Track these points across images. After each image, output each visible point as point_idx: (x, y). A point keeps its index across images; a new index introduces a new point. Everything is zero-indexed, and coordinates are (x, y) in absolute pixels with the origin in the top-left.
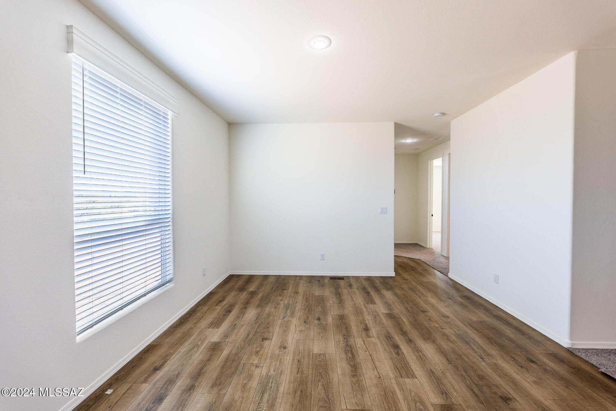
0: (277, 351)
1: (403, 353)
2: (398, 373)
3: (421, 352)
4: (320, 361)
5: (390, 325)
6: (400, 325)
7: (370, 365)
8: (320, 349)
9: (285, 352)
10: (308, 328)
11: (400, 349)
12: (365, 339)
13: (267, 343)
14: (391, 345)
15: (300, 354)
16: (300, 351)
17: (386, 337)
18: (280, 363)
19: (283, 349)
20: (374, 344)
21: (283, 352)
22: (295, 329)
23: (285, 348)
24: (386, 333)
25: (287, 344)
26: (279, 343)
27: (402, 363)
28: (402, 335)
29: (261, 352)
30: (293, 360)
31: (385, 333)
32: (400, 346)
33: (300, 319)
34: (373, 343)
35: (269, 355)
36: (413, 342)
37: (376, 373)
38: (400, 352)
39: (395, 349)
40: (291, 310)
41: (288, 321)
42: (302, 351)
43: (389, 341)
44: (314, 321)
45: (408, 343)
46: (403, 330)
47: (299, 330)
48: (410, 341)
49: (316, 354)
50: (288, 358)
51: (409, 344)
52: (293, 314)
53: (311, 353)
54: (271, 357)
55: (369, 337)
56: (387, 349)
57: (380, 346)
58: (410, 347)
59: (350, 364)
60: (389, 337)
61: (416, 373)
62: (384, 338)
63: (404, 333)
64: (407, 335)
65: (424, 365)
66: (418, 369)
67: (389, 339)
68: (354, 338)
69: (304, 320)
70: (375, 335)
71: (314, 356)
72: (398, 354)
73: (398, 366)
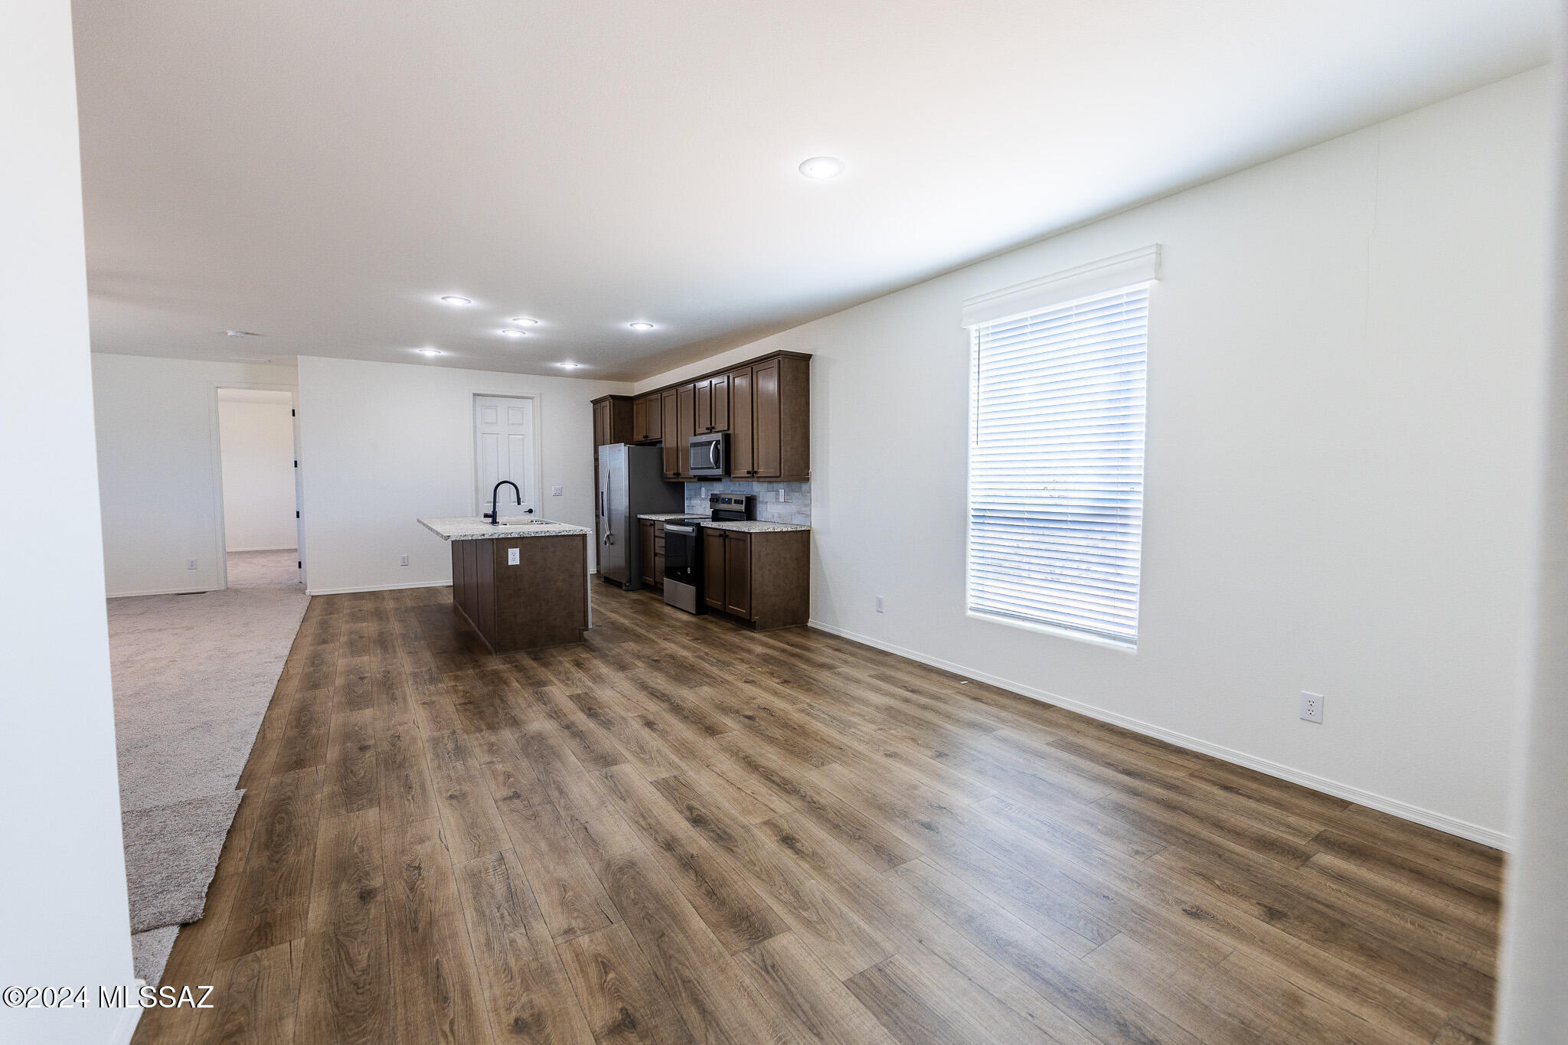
1: (681, 812)
2: (681, 780)
3: (643, 828)
5: (736, 878)
6: (709, 892)
7: (731, 776)
10: (403, 852)
11: (687, 819)
12: (772, 813)
14: (711, 822)
17: (730, 837)
20: (745, 811)
22: (443, 839)
24: (735, 849)
27: (678, 795)
28: (692, 856)
31: (736, 846)
32: (689, 826)
34: (750, 813)
36: (661, 844)
37: (717, 770)
38: (687, 813)
39: (700, 816)
40: (493, 896)
41: (479, 853)
43: (719, 828)
44: (385, 883)
45: (674, 839)
46: (693, 876)
47: (429, 840)
48: (670, 845)
51: (672, 836)
52: (475, 879)
55: (766, 823)
56: (715, 810)
57: (733, 812)
58: (668, 832)
59: (763, 767)
60: (723, 838)
61: (652, 789)
62: (734, 834)
63: (689, 864)
64: (680, 859)
65: (636, 804)
66: (649, 795)
67: (721, 834)
68: (797, 809)
69: (424, 873)
70: (757, 832)
72: (690, 809)
73: (684, 789)
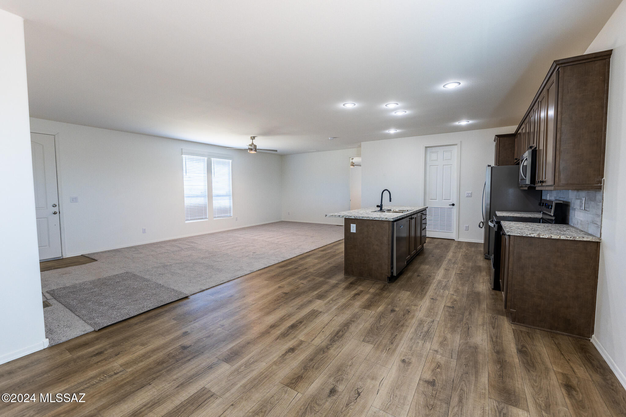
0: (414, 361)
4: (372, 337)
8: (364, 347)
9: (404, 356)
13: (428, 376)
15: (388, 349)
16: (387, 351)
18: (411, 347)
19: (407, 360)
21: (407, 357)
23: (403, 361)
25: (399, 366)
26: (409, 370)
29: (434, 365)
30: (397, 346)
33: (414, 316)
35: (423, 359)
42: (385, 351)
49: (372, 344)
50: (402, 349)
53: (376, 346)
54: (421, 356)
71: (374, 343)
